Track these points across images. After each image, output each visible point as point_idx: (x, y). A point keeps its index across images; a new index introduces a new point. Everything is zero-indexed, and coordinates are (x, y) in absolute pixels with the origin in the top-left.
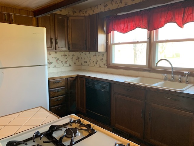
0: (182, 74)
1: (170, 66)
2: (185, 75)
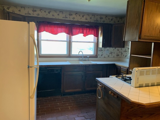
0: (86, 57)
1: (82, 54)
2: (88, 58)
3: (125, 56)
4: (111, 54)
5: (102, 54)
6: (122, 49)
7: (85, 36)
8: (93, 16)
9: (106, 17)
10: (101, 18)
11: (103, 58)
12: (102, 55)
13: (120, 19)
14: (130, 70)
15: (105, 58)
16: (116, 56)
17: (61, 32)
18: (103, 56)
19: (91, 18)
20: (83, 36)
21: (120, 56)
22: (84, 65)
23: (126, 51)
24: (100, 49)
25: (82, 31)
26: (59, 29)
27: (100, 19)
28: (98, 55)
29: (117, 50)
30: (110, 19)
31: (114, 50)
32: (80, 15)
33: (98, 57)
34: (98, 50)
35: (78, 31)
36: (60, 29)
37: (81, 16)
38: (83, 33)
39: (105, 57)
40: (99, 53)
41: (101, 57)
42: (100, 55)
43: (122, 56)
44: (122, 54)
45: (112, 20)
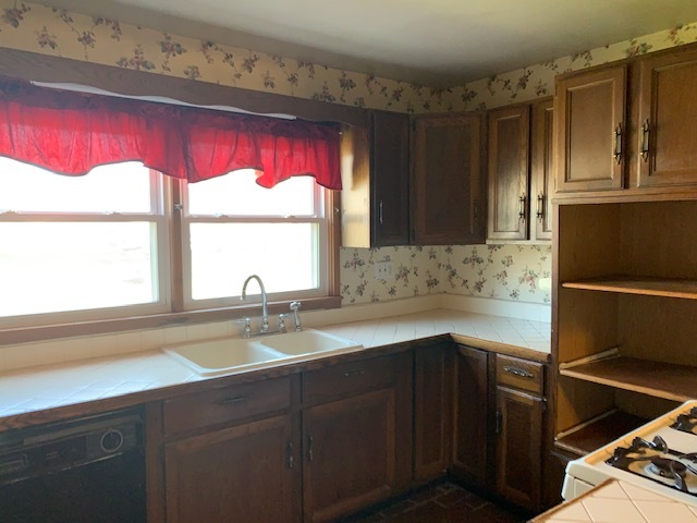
3: (472, 284)
4: (401, 281)
5: (359, 282)
6: (449, 250)
7: (266, 181)
8: (305, 70)
9: (372, 78)
10: (346, 84)
11: (368, 303)
12: (360, 290)
13: (433, 93)
14: (562, 372)
15: (376, 306)
16: (423, 289)
17: (115, 157)
18: (366, 296)
19: (293, 79)
20: (259, 182)
21: (443, 285)
22: (291, 368)
23: (479, 261)
24: (351, 259)
25: (248, 151)
26: (100, 141)
27: (341, 89)
28: (342, 288)
29: (428, 255)
30: (390, 92)
31: (413, 256)
32: (228, 57)
33: (344, 302)
34: (343, 263)
35: (226, 150)
36: (103, 136)
37: (238, 61)
38: (254, 163)
39: (375, 300)
40: (350, 278)
41: (359, 299)
42: (353, 289)
43: (453, 286)
44: (454, 273)
45: (397, 95)
